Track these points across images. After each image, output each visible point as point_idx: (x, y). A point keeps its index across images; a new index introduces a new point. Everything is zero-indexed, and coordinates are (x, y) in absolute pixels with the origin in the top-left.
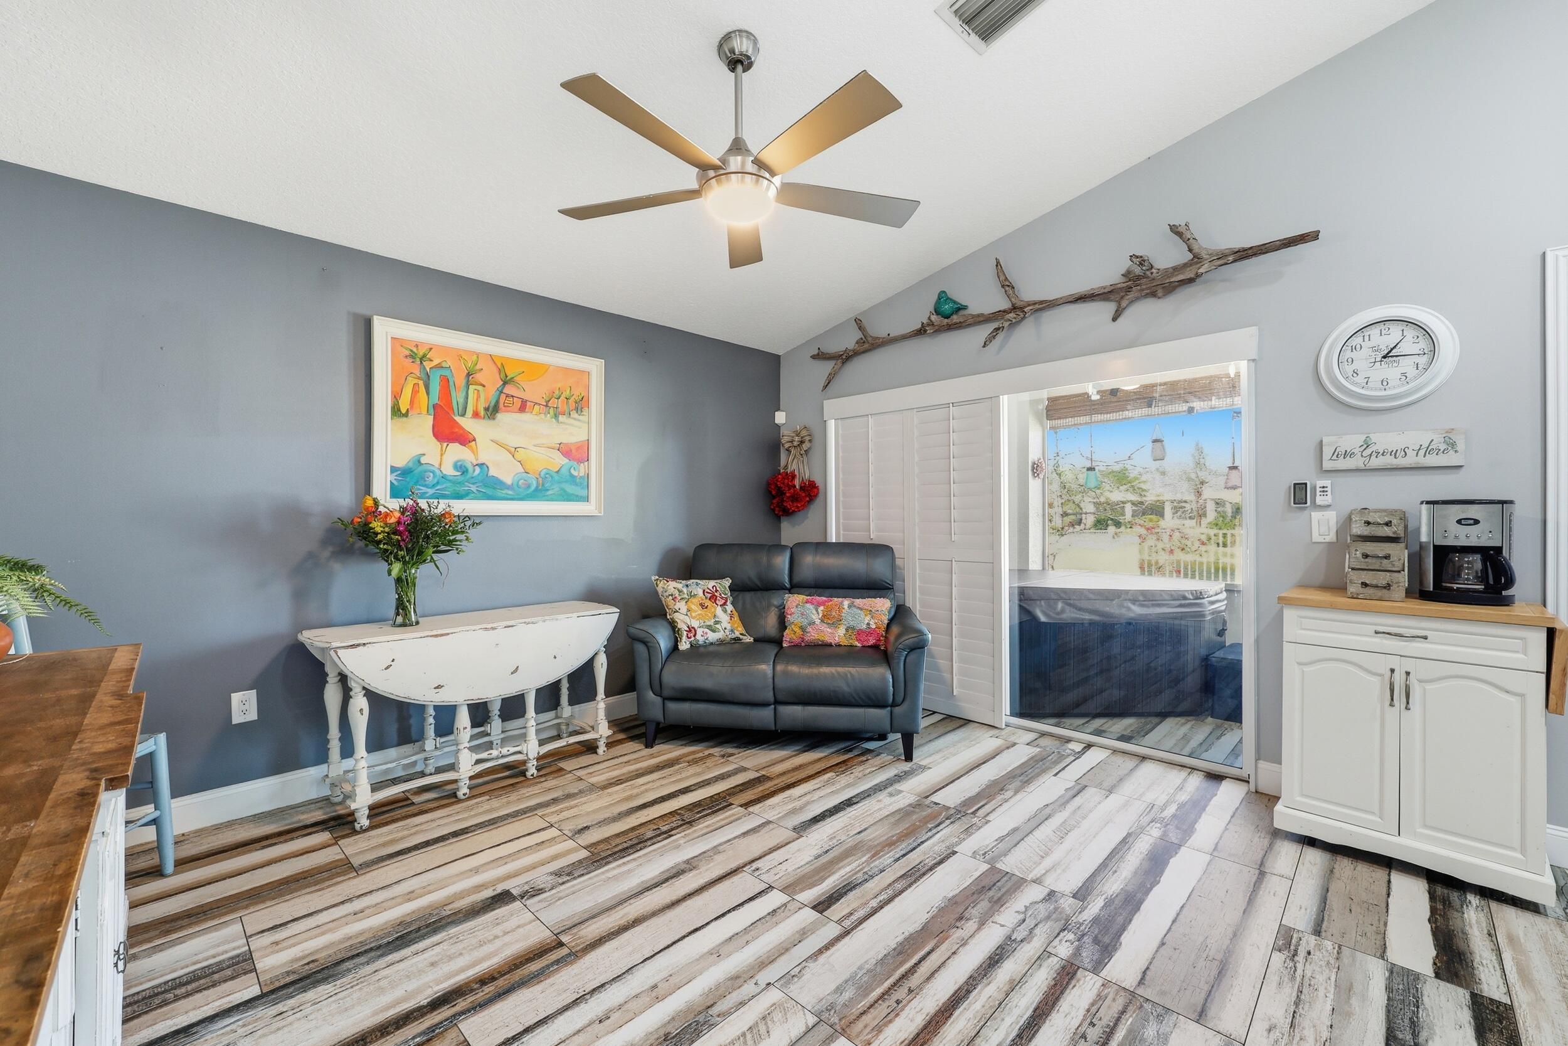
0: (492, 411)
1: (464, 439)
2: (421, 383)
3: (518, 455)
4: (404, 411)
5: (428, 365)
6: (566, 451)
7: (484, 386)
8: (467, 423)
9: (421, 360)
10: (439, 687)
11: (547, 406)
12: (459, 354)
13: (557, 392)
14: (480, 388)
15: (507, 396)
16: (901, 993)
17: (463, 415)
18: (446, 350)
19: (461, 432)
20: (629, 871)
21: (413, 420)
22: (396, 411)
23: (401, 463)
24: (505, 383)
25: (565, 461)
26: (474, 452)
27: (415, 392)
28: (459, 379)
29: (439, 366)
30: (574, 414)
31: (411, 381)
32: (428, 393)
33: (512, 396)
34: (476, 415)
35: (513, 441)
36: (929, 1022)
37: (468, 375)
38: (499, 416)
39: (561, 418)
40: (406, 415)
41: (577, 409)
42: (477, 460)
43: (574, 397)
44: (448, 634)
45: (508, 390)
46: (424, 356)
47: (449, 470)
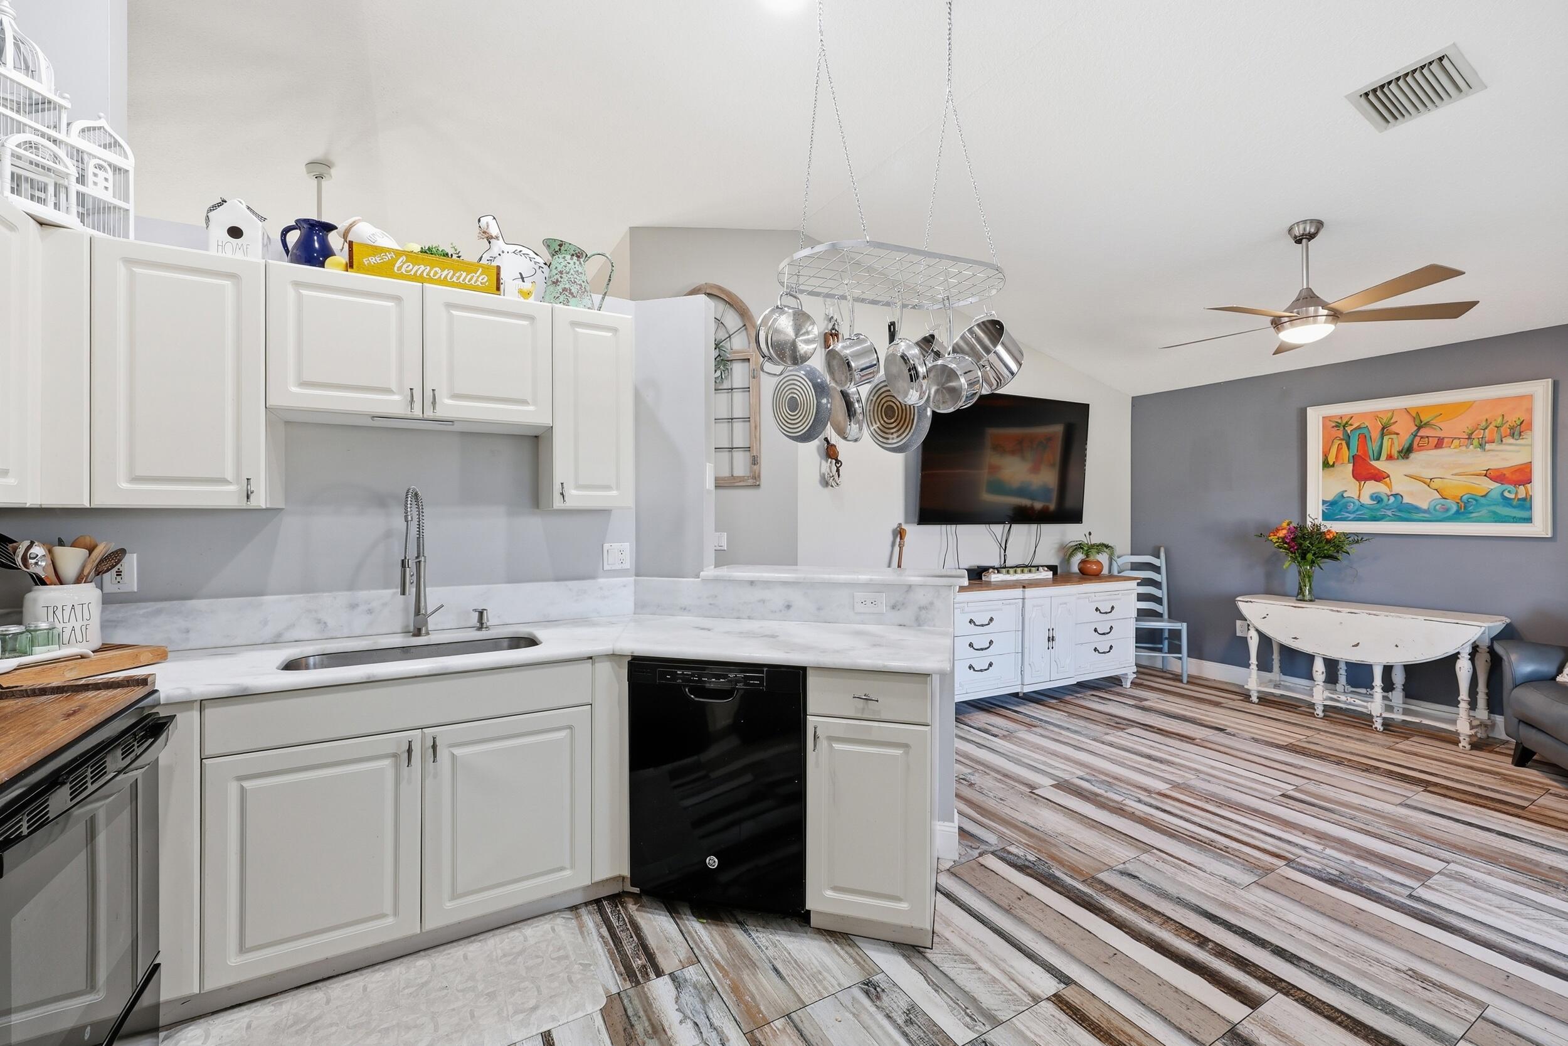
0: (1406, 452)
1: (1379, 477)
2: (1344, 443)
3: (1433, 485)
4: (1331, 463)
5: (1349, 429)
6: (1498, 476)
7: (1398, 434)
8: (1381, 465)
9: (1344, 427)
10: (1295, 638)
11: (1468, 439)
12: (1376, 416)
13: (1484, 424)
14: (1394, 436)
15: (1422, 437)
17: (1378, 459)
18: (1364, 415)
19: (1377, 472)
21: (1338, 468)
22: (1326, 464)
23: (1329, 498)
24: (1419, 428)
25: (1494, 485)
26: (1389, 486)
27: (1339, 449)
28: (1375, 434)
29: (1359, 428)
30: (1510, 440)
31: (1337, 442)
32: (1349, 449)
33: (1427, 437)
34: (1390, 457)
35: (1427, 474)
37: (1383, 429)
38: (1412, 456)
39: (1488, 446)
40: (1333, 466)
41: (1512, 435)
42: (1391, 491)
43: (1508, 423)
44: (1302, 608)
45: (1423, 432)
46: (1347, 423)
47: (1366, 500)
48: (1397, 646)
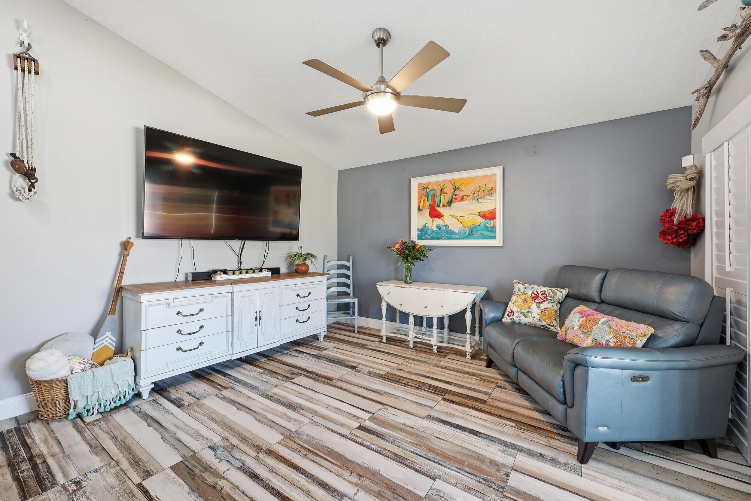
0: (450, 203)
1: (439, 216)
2: (426, 197)
3: (461, 220)
4: (421, 209)
5: (428, 190)
6: (484, 216)
7: (447, 193)
8: (440, 210)
9: (426, 189)
10: (401, 305)
11: (473, 196)
12: (438, 183)
13: (479, 189)
14: (445, 194)
15: (456, 195)
16: (303, 451)
17: (439, 207)
18: (433, 183)
19: (439, 213)
20: (376, 383)
21: (424, 211)
22: (419, 210)
23: (420, 228)
24: (455, 190)
25: (483, 220)
26: (444, 221)
27: (424, 201)
28: (438, 193)
29: (432, 190)
30: (488, 197)
31: (423, 197)
32: (428, 201)
33: (458, 195)
34: (444, 206)
35: (458, 214)
36: (287, 460)
37: (441, 191)
38: (452, 204)
39: (480, 200)
40: (422, 210)
41: (489, 194)
42: (444, 223)
43: (487, 188)
44: (404, 287)
45: (457, 193)
46: (427, 187)
47: (435, 229)
48: (442, 306)
